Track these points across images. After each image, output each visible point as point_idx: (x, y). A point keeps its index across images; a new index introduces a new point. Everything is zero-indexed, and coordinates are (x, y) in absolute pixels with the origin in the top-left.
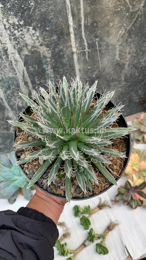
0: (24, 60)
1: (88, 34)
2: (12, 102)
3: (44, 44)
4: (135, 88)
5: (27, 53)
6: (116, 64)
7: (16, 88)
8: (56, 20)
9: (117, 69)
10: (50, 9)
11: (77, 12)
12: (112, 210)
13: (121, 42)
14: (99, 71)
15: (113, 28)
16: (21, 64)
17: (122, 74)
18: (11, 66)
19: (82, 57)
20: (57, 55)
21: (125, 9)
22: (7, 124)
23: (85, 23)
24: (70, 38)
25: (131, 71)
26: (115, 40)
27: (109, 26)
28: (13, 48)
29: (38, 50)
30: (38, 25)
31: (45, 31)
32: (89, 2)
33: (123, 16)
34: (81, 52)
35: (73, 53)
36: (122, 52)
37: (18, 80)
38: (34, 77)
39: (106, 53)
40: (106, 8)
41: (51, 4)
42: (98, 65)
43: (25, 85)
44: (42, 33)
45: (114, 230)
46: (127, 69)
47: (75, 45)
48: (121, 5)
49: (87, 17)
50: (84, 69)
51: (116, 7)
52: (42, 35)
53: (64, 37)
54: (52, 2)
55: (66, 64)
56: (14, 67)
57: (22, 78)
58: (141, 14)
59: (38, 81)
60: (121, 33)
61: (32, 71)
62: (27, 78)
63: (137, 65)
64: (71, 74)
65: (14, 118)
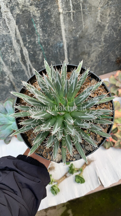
0: (16, 19)
2: (6, 58)
3: (33, 4)
4: (113, 48)
5: (18, 12)
6: (97, 25)
7: (9, 45)
9: (98, 30)
13: (103, 4)
14: (82, 31)
16: (14, 22)
17: (102, 36)
18: (5, 24)
19: (67, 17)
20: (46, 15)
22: (2, 78)
25: (110, 33)
26: (98, 2)
28: (6, 6)
29: (29, 10)
34: (67, 13)
35: (59, 14)
36: (103, 14)
37: (11, 37)
38: (25, 35)
39: (89, 15)
42: (81, 25)
43: (17, 43)
45: (90, 165)
46: (107, 30)
47: (61, 6)
50: (69, 29)
55: (54, 24)
56: (8, 26)
57: (14, 36)
59: (28, 39)
61: (23, 30)
62: (19, 36)
63: (115, 27)
64: (57, 33)
65: (8, 73)
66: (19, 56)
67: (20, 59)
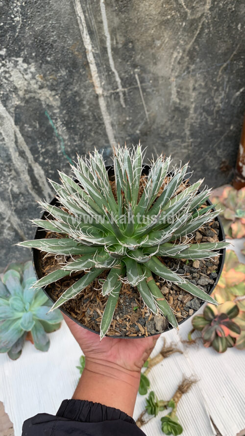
0: (14, 115)
1: (121, 62)
3: (45, 85)
4: (211, 146)
5: (18, 103)
6: (173, 108)
7: (5, 162)
8: (63, 43)
9: (176, 116)
10: (50, 25)
11: (97, 27)
12: (185, 357)
13: (178, 71)
14: (146, 123)
15: (163, 50)
16: (10, 121)
17: (186, 125)
19: (113, 101)
20: (71, 102)
21: (179, 15)
23: (112, 45)
24: (90, 71)
25: (201, 120)
26: (168, 69)
27: (155, 47)
29: (37, 96)
30: (31, 54)
31: (45, 63)
32: (116, 8)
33: (177, 28)
34: (112, 94)
35: (97, 97)
36: (181, 88)
37: (6, 148)
38: (34, 141)
39: (155, 92)
40: (146, 17)
41: (51, 16)
42: (142, 113)
43: (20, 157)
44: (40, 67)
45: (190, 391)
46: (193, 115)
47: (99, 83)
48: (170, 9)
49: (115, 35)
50: (119, 122)
51: (164, 13)
52: (40, 71)
53: (79, 70)
54: (52, 14)
55: (88, 117)
57: (13, 145)
58: (208, 22)
59: (42, 147)
60: (177, 57)
61: (30, 133)
62: (23, 144)
63: (209, 109)
64: (98, 132)
65: (7, 213)
66: (27, 181)
67: (30, 186)
